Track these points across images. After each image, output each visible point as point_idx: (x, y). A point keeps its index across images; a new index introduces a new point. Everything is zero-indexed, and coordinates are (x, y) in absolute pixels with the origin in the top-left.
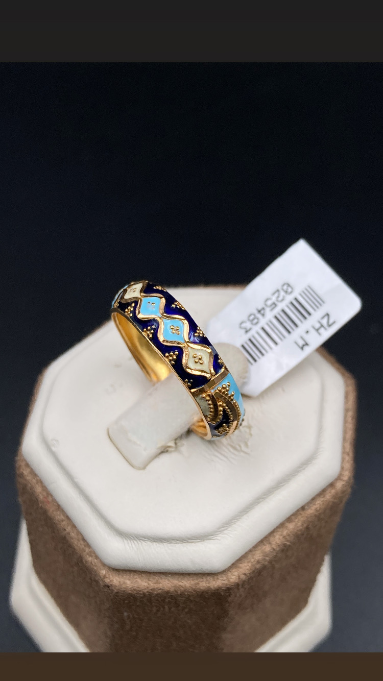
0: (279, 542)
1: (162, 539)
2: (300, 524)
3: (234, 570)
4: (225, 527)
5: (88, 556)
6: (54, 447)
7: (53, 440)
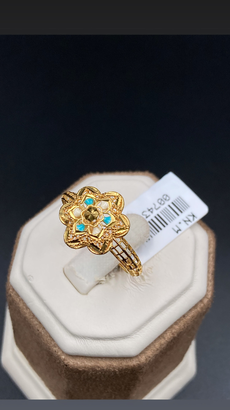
0: (169, 337)
2: (182, 325)
4: (137, 330)
5: (53, 347)
6: (31, 281)
7: (30, 276)
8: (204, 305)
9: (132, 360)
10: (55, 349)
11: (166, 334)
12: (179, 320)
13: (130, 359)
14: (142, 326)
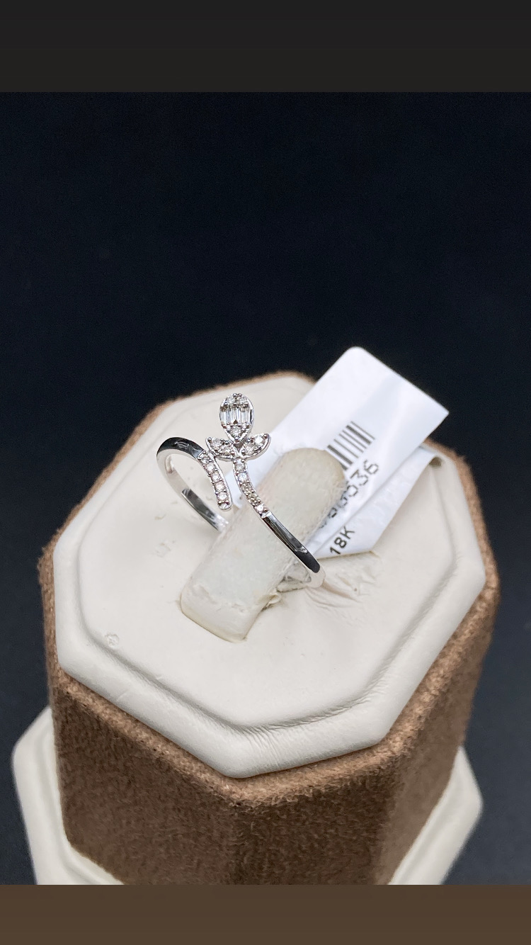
0: (438, 685)
1: (298, 720)
2: (456, 656)
3: (395, 736)
4: (372, 683)
5: (198, 774)
6: (113, 644)
7: (108, 635)
8: (489, 605)
9: (375, 752)
10: (203, 776)
11: (430, 680)
12: (448, 646)
13: (372, 752)
14: (380, 671)
